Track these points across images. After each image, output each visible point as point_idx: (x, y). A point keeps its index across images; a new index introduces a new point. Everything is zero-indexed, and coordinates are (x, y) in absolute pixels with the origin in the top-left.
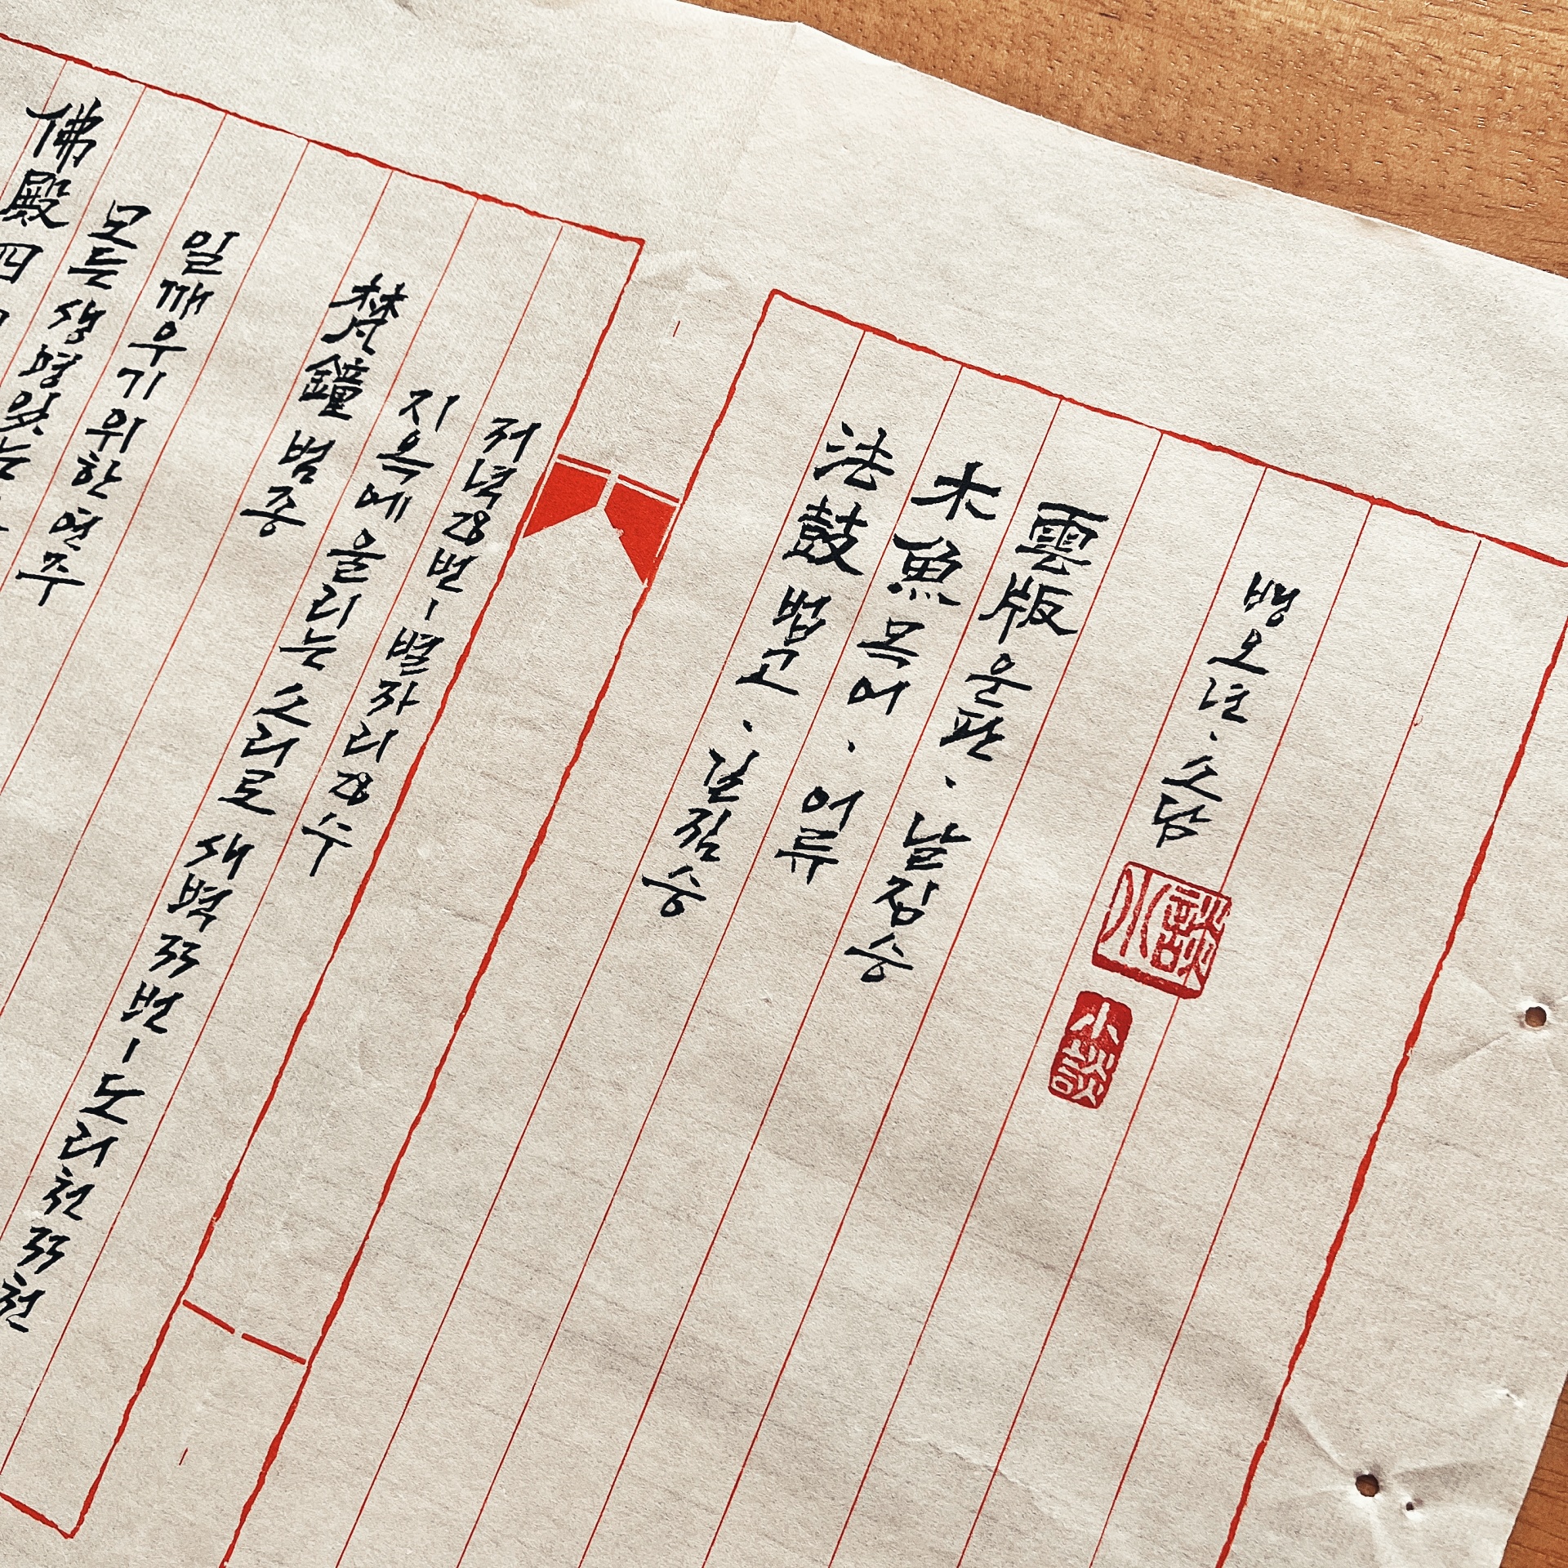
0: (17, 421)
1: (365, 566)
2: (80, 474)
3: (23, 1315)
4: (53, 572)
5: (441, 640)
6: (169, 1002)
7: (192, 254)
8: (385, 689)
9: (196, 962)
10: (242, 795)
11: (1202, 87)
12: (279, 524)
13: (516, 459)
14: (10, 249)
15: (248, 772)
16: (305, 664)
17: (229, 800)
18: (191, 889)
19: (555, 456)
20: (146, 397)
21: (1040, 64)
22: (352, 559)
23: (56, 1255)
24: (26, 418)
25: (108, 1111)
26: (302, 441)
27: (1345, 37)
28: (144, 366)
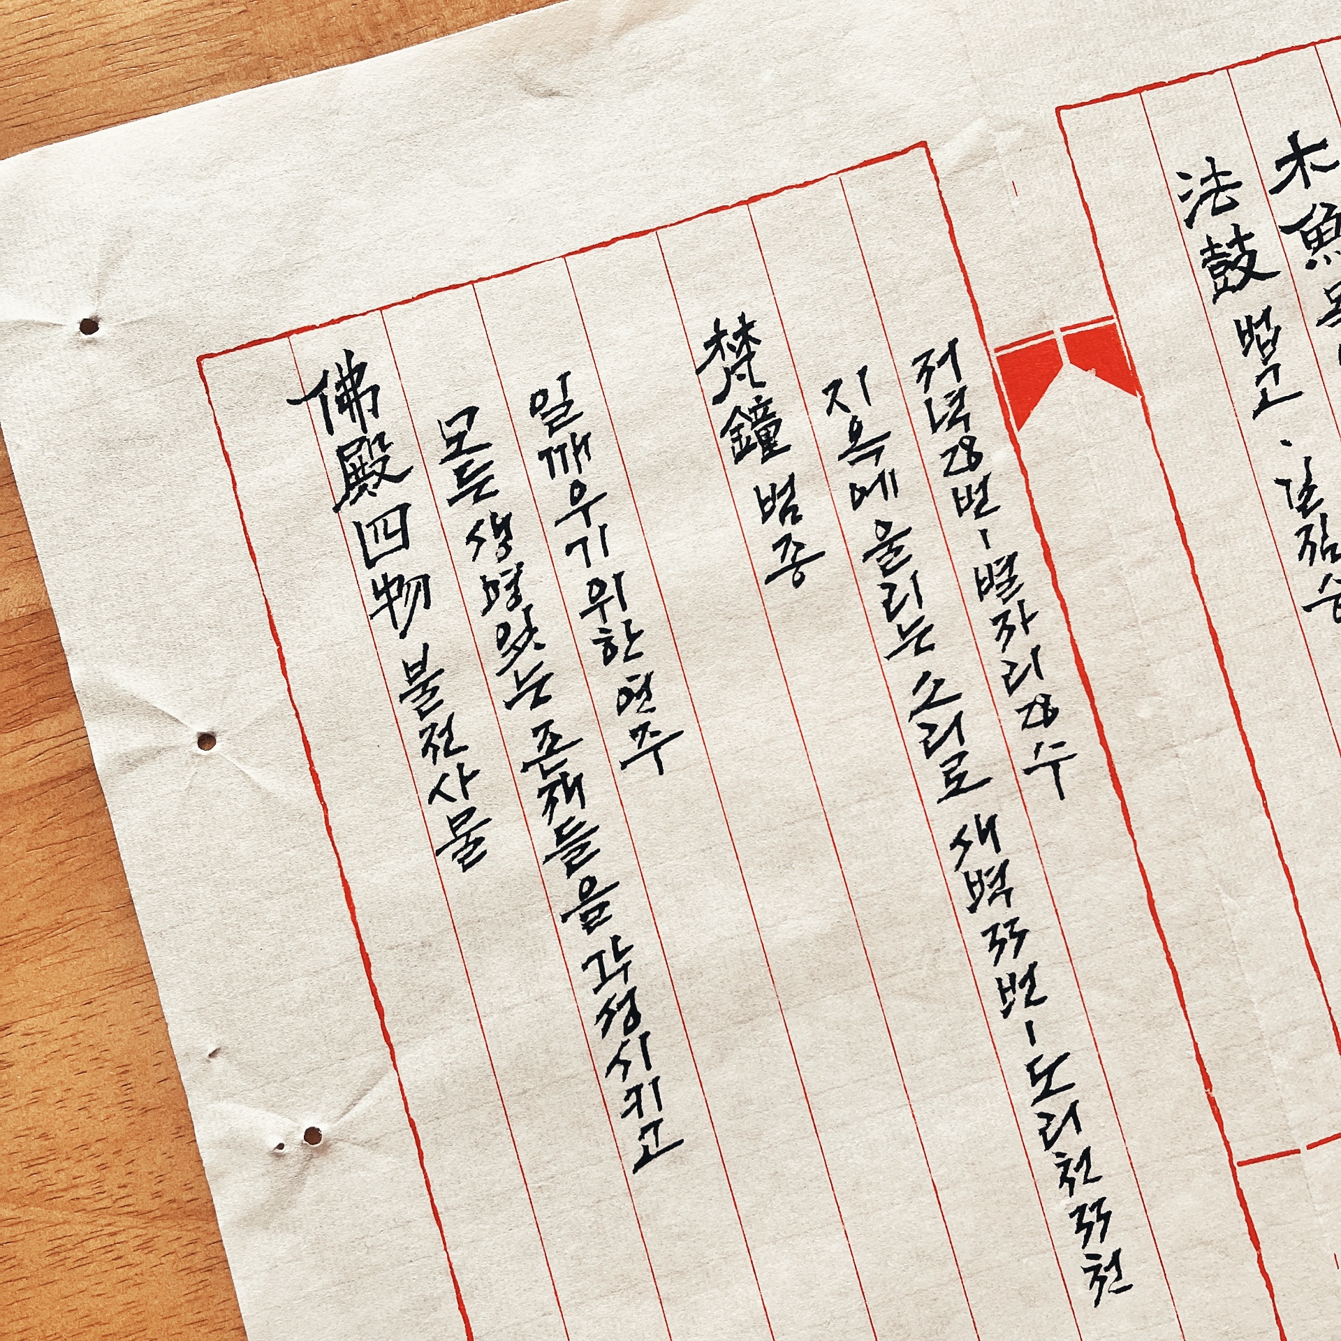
0: (514, 652)
1: (900, 548)
2: (605, 652)
3: (1119, 1278)
4: (649, 742)
5: (1015, 554)
6: (1030, 975)
7: (544, 416)
8: (1000, 623)
9: (1025, 931)
10: (953, 786)
12: (803, 568)
13: (959, 378)
14: (380, 524)
15: (942, 766)
16: (917, 653)
17: (947, 797)
18: (975, 883)
19: (992, 352)
20: (606, 554)
22: (885, 550)
23: (1106, 1217)
24: (519, 644)
25: (1053, 1088)
26: (766, 492)
28: (582, 531)
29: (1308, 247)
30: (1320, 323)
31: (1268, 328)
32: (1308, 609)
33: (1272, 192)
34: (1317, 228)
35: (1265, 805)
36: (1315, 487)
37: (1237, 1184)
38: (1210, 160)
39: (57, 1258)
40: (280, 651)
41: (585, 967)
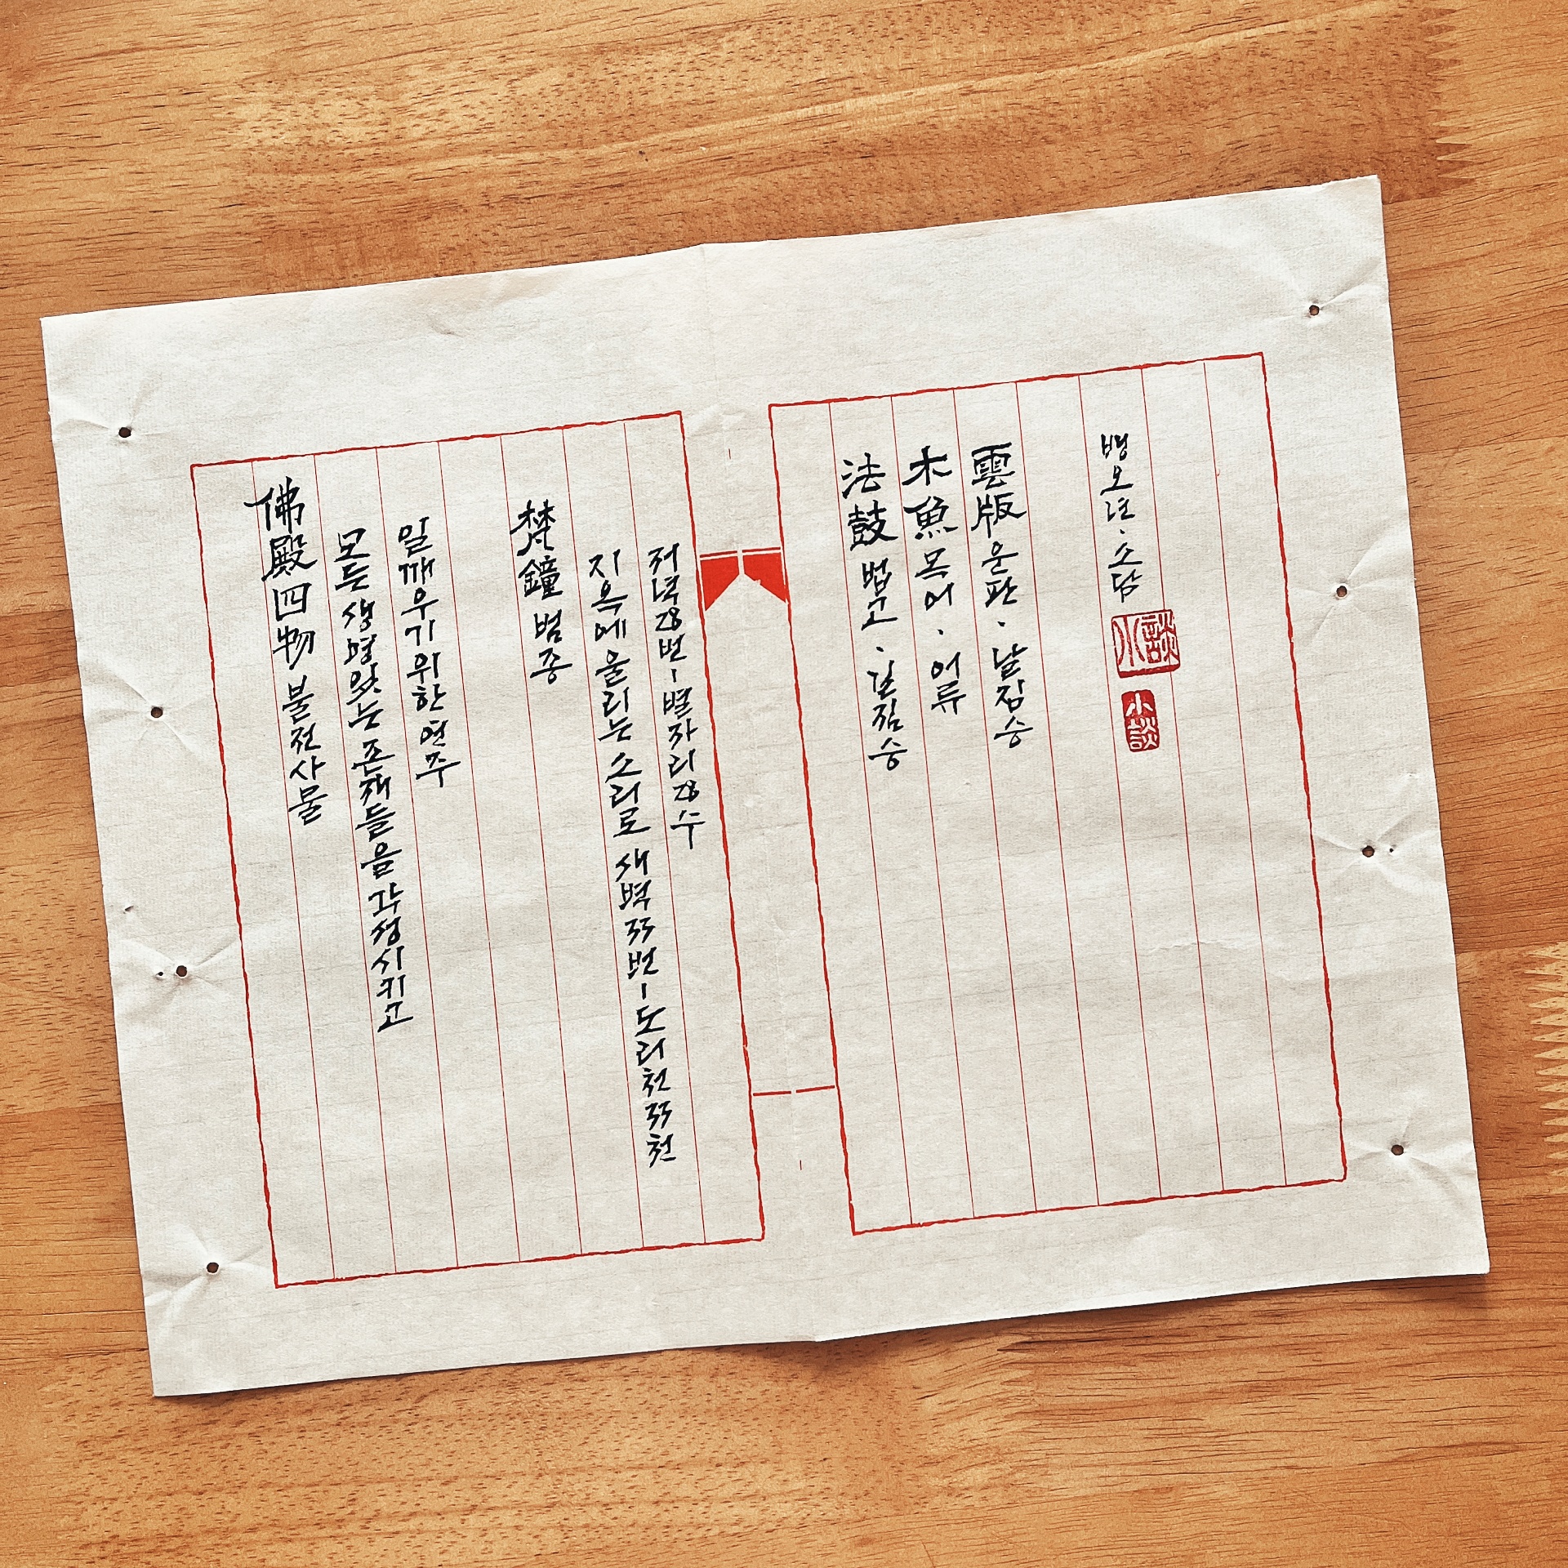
0: (360, 691)
1: (621, 671)
2: (419, 702)
3: (669, 1152)
4: (437, 765)
5: (691, 689)
6: (650, 955)
7: (407, 543)
8: (674, 731)
9: (653, 927)
10: (625, 828)
11: (939, 176)
12: (556, 672)
13: (675, 570)
14: (290, 594)
15: (621, 814)
16: (619, 740)
17: (620, 834)
18: (627, 891)
19: (699, 557)
20: (431, 639)
21: (842, 201)
22: (611, 670)
23: (668, 1113)
24: (365, 687)
25: (651, 1027)
26: (541, 619)
27: (1001, 113)
28: (419, 622)
29: (920, 524)
30: (918, 575)
31: (884, 572)
32: (872, 758)
33: (904, 483)
34: (928, 513)
35: (816, 876)
36: (893, 681)
37: (751, 1106)
38: (868, 455)
39: (10, 1017)
40: (213, 663)
41: (370, 899)
